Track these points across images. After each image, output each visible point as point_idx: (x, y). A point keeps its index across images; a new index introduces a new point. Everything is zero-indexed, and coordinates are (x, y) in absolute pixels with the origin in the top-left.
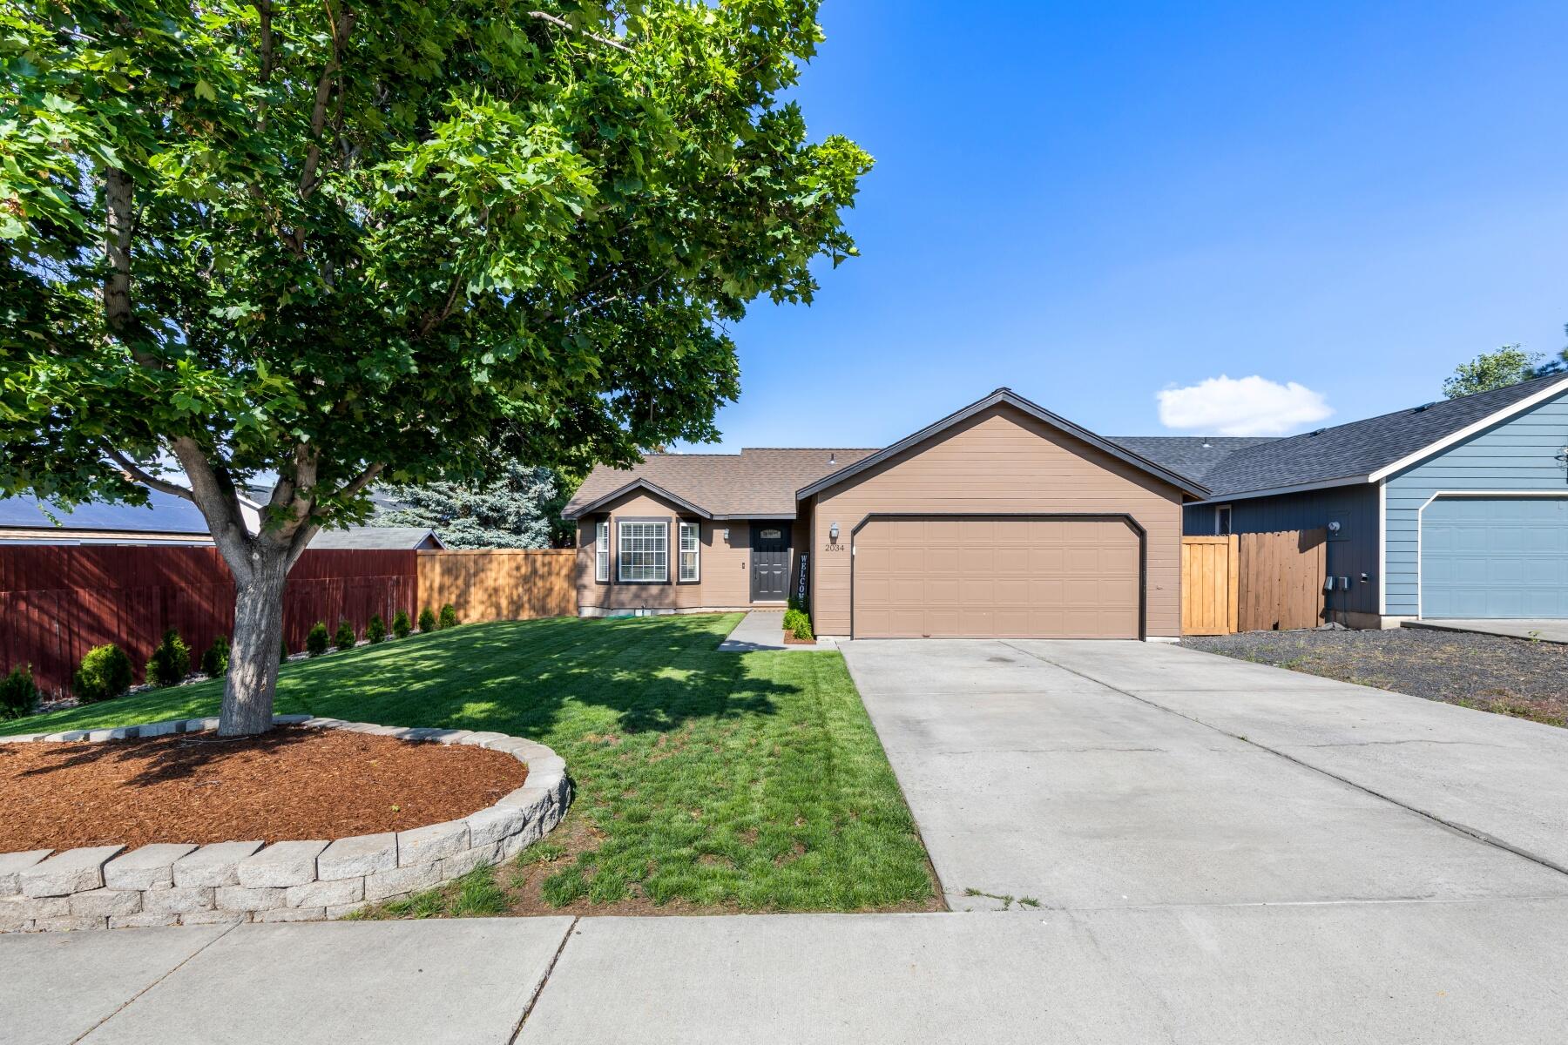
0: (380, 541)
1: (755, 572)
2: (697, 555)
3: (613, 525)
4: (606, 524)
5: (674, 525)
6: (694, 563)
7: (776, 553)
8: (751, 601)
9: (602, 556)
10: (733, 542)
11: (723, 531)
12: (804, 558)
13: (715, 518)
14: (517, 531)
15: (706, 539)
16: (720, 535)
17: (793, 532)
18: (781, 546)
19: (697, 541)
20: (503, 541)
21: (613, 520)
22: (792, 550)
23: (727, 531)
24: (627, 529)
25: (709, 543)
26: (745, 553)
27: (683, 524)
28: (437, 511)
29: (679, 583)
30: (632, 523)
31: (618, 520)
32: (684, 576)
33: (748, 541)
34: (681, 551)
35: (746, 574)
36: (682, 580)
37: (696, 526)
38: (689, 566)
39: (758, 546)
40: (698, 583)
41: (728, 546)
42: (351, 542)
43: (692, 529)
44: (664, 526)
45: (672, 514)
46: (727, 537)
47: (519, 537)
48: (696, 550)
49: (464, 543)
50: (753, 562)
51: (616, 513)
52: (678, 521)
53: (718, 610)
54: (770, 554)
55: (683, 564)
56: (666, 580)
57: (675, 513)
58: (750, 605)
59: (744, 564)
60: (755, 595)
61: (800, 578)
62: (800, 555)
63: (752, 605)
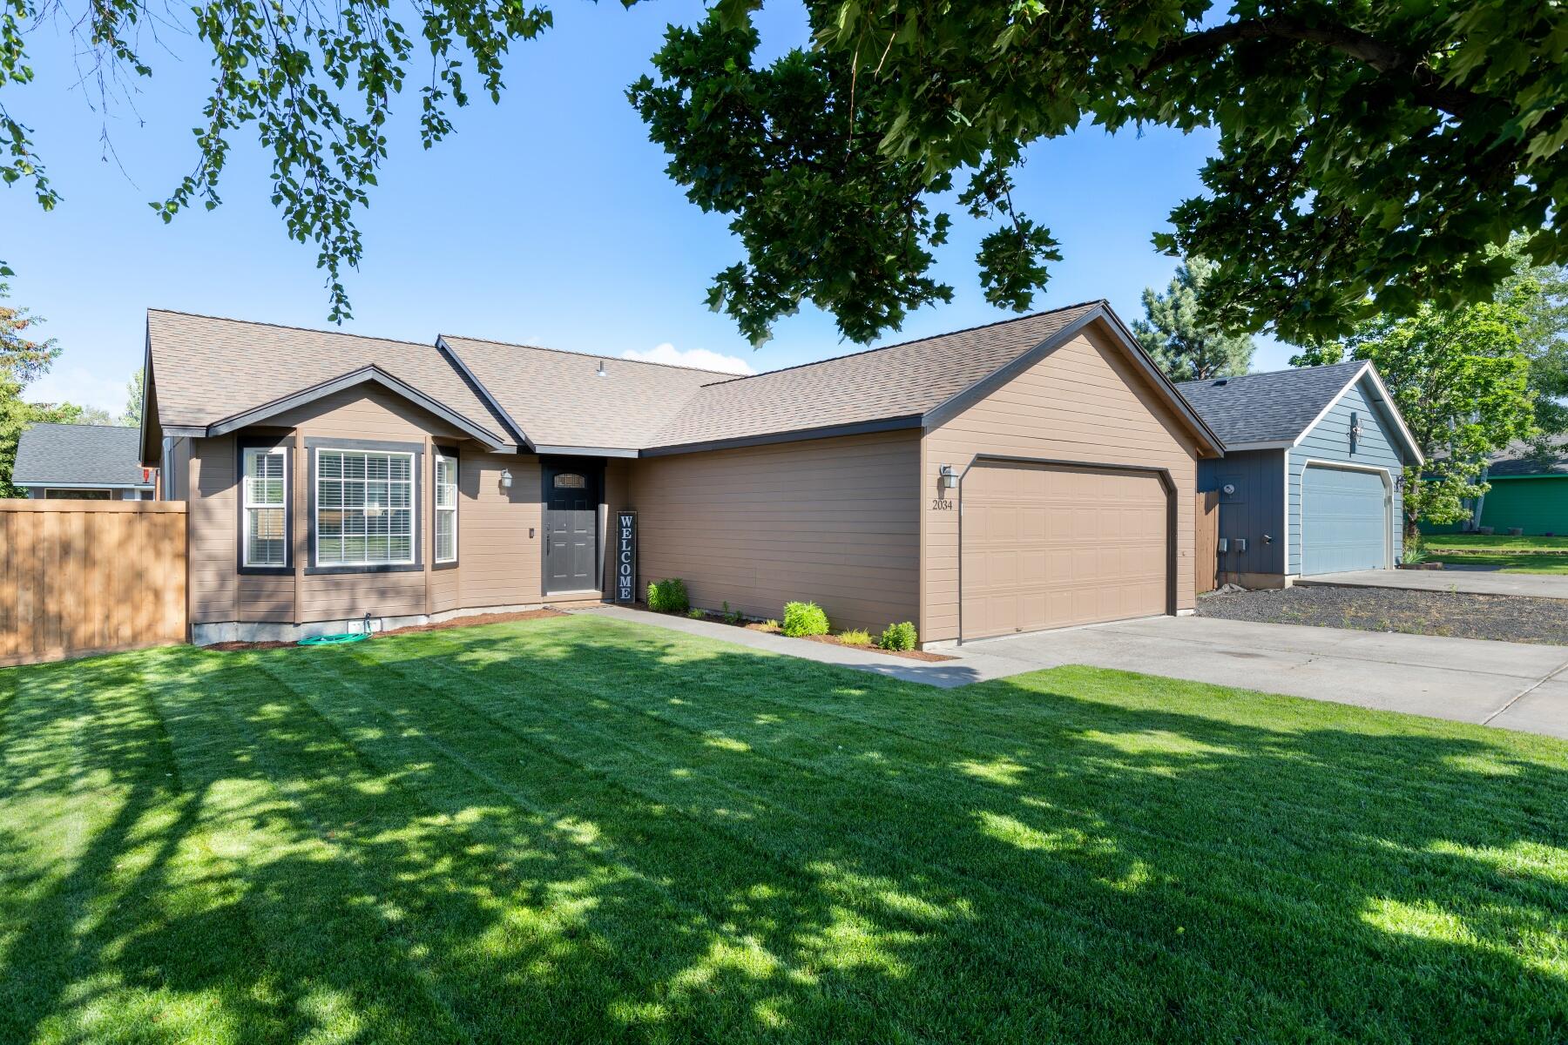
1: (548, 544)
2: (455, 516)
3: (300, 452)
4: (278, 450)
5: (427, 458)
6: (451, 530)
7: (578, 512)
8: (544, 594)
10: (515, 492)
11: (501, 473)
12: (626, 521)
15: (469, 487)
16: (493, 479)
17: (607, 478)
18: (590, 501)
19: (456, 488)
21: (300, 443)
22: (606, 506)
23: (507, 474)
24: (331, 463)
25: (475, 495)
26: (533, 512)
27: (440, 458)
29: (436, 567)
30: (343, 452)
31: (313, 444)
32: (443, 552)
33: (539, 492)
34: (437, 507)
35: (534, 550)
36: (438, 561)
37: (455, 462)
39: (557, 500)
40: (455, 565)
41: (506, 499)
43: (450, 467)
44: (408, 461)
45: (422, 436)
46: (507, 483)
48: (453, 506)
50: (547, 527)
51: (305, 430)
52: (433, 453)
53: (488, 611)
54: (570, 513)
55: (440, 531)
56: (412, 561)
57: (430, 435)
58: (541, 599)
59: (532, 530)
60: (549, 583)
61: (621, 552)
62: (620, 515)
63: (546, 599)
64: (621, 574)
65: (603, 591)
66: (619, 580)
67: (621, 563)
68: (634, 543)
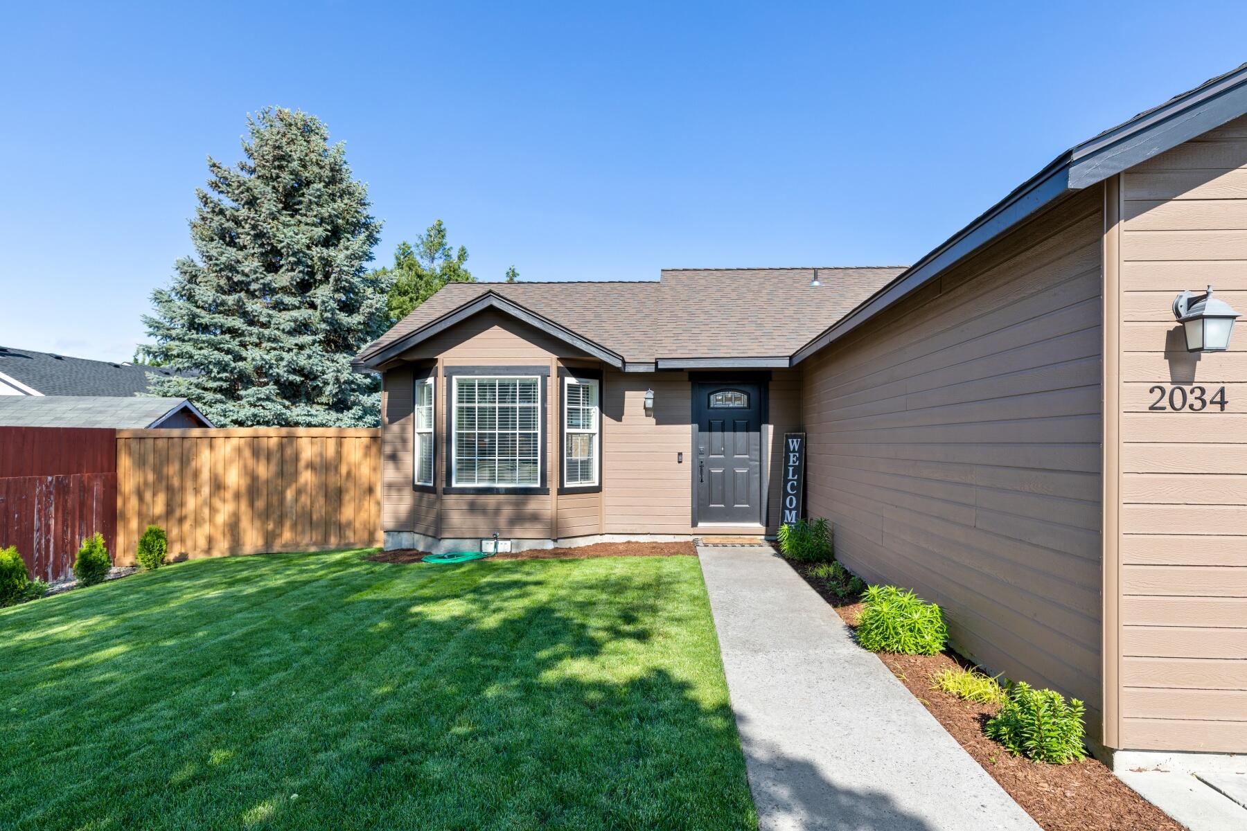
0: (99, 418)
1: (700, 470)
2: (596, 439)
3: (442, 381)
4: (430, 380)
5: (553, 382)
6: (590, 453)
7: (739, 434)
8: (694, 524)
9: (423, 440)
10: (661, 415)
11: (643, 394)
12: (794, 444)
13: (630, 369)
14: (340, 405)
15: (612, 409)
16: (637, 400)
17: (772, 395)
18: (752, 421)
19: (595, 410)
20: (314, 421)
21: (441, 372)
22: (771, 428)
23: (650, 394)
24: (467, 391)
25: (618, 416)
26: (683, 435)
27: (570, 380)
28: (221, 379)
29: (562, 491)
30: (476, 379)
31: (450, 372)
32: (572, 478)
33: (688, 413)
34: (567, 430)
35: (683, 475)
36: (567, 485)
37: (594, 385)
38: (579, 456)
39: (706, 421)
40: (598, 489)
41: (653, 420)
42: (56, 419)
43: (586, 389)
44: (535, 384)
45: (549, 359)
46: (650, 403)
47: (340, 416)
48: (594, 428)
49: (259, 423)
50: (697, 452)
51: (447, 358)
52: (561, 375)
53: (632, 539)
54: (729, 435)
55: (570, 454)
56: (538, 485)
57: (555, 357)
58: (692, 531)
59: (680, 454)
60: (701, 512)
61: (786, 481)
62: (788, 437)
63: (696, 530)
64: (785, 507)
65: (767, 525)
66: (783, 514)
67: (786, 494)
68: (803, 471)
